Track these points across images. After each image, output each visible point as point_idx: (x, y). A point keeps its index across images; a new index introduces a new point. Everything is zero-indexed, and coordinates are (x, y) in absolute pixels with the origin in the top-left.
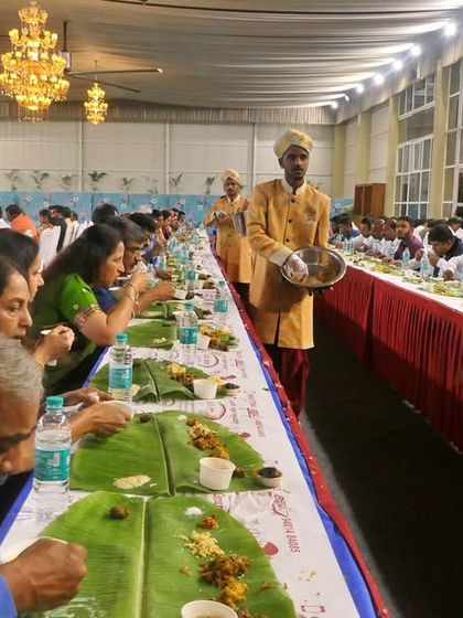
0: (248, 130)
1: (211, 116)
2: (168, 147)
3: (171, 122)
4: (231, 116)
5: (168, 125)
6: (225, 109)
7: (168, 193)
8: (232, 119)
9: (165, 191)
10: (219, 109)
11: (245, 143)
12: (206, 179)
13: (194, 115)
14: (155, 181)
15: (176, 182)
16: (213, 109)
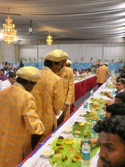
0: (102, 45)
1: (91, 41)
2: (80, 50)
3: (81, 43)
4: (96, 41)
5: (80, 44)
6: (95, 39)
7: (80, 62)
8: (97, 42)
9: (79, 62)
10: (93, 39)
11: (101, 48)
12: (90, 58)
13: (86, 41)
14: (77, 59)
15: (82, 59)
16: (92, 39)
